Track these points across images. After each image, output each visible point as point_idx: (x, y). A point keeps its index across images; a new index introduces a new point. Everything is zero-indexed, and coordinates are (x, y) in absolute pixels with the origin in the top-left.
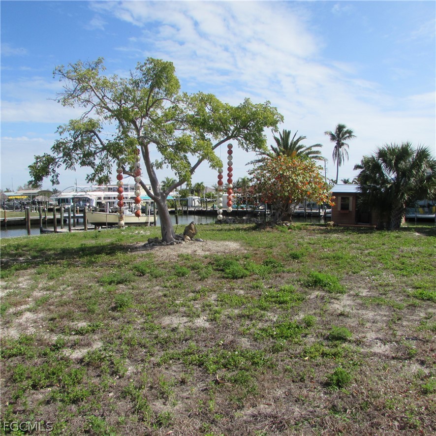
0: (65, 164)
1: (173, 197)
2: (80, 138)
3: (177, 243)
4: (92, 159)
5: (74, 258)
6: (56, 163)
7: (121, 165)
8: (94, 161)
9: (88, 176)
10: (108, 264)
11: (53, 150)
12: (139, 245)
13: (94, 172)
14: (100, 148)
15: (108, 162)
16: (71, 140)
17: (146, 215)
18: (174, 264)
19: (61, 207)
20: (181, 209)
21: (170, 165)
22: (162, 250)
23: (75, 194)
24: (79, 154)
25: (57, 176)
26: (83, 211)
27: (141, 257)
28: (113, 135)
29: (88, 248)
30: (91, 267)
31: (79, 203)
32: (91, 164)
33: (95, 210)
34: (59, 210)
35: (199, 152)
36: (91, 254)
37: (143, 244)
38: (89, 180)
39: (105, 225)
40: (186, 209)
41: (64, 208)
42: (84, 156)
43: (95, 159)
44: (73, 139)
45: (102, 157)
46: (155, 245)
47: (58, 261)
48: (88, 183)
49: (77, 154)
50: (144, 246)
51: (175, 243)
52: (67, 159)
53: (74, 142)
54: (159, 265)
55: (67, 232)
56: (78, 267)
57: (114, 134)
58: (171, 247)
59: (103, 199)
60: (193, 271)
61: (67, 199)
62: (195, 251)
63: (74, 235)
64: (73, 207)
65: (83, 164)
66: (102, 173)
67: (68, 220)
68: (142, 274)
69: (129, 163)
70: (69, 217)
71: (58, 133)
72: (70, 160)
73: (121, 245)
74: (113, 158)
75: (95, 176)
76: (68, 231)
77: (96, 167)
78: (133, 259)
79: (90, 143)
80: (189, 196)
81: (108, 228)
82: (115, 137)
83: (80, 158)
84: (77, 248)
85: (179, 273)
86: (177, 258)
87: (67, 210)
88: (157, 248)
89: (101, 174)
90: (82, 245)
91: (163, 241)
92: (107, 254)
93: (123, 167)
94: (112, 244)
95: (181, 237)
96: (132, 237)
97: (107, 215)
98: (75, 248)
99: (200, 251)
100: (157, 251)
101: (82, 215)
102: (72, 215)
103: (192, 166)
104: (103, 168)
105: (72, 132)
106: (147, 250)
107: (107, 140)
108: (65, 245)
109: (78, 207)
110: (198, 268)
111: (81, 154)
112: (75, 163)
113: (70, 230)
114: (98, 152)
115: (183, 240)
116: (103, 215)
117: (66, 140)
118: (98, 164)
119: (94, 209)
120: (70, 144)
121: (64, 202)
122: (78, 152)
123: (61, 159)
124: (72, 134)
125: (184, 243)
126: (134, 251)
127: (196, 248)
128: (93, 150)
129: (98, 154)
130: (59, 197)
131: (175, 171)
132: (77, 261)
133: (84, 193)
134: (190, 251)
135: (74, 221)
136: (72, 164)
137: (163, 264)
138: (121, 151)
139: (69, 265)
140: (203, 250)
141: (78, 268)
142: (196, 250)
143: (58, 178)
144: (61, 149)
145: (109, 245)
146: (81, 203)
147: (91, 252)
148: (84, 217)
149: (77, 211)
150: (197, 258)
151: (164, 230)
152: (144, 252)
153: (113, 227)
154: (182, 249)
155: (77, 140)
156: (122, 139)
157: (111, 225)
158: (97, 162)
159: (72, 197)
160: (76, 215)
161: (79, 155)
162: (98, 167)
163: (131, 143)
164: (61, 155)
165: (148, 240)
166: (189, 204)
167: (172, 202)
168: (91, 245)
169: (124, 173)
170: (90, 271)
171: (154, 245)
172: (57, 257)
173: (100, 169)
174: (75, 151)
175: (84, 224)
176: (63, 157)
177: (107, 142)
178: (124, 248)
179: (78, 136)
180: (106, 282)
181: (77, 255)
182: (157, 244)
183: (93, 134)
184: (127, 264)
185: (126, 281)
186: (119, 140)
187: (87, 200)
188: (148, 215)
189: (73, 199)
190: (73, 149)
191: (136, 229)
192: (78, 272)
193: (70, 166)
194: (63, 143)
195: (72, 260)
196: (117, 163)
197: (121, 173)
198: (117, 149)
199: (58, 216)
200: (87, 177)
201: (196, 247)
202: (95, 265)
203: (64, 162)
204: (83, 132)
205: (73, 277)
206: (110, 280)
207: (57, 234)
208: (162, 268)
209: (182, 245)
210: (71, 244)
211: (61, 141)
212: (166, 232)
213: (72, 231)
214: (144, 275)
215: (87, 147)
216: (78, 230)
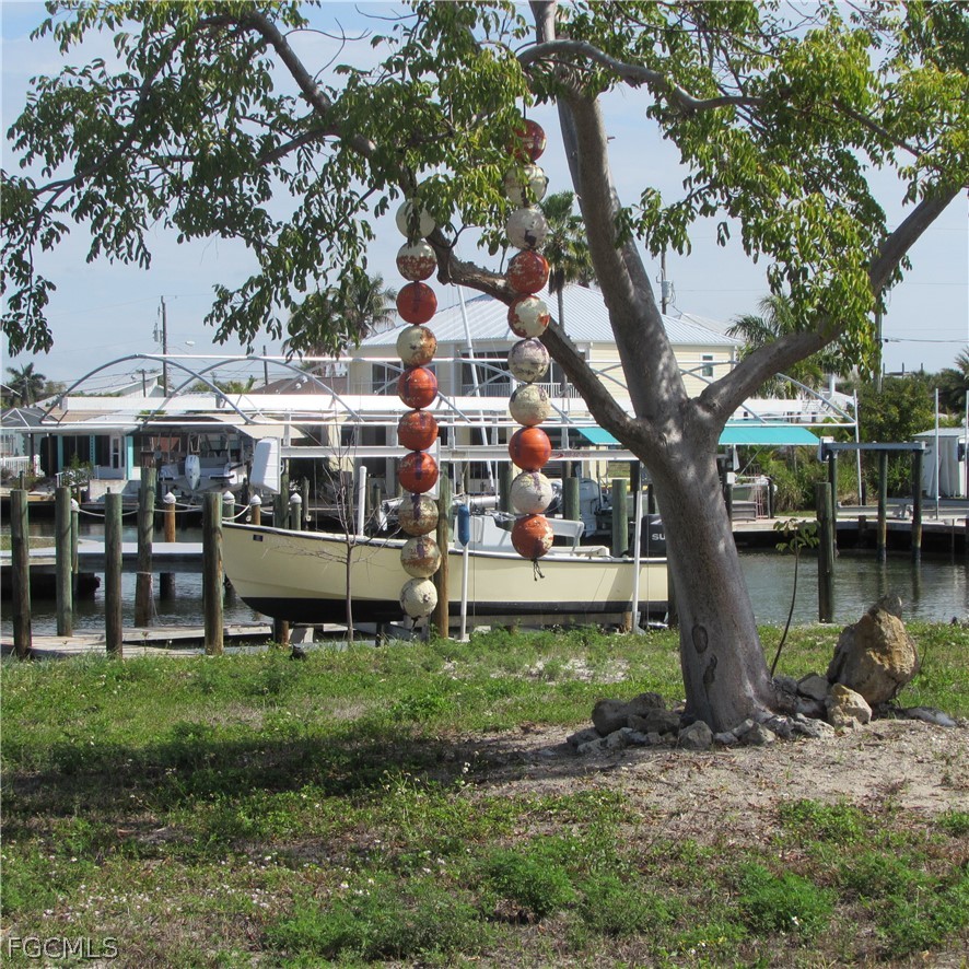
0: (88, 221)
1: (818, 432)
2: (177, 64)
3: (782, 735)
4: (248, 188)
5: (130, 808)
6: (38, 215)
7: (427, 225)
8: (263, 205)
9: (224, 296)
10: (330, 851)
11: (21, 143)
12: (540, 740)
13: (257, 270)
14: (302, 123)
15: (346, 206)
16: (125, 78)
17: (616, 552)
18: (744, 859)
19: (60, 493)
20: (871, 515)
21: (735, 225)
22: (678, 776)
23: (155, 404)
24: (172, 158)
25: (40, 298)
26: (196, 522)
27: (541, 815)
28: (376, 41)
29: (212, 748)
30: (231, 859)
31: (182, 470)
32: (244, 221)
33: (279, 514)
34: (46, 515)
35: (912, 141)
36: (234, 788)
37: (559, 735)
38: (229, 325)
39: (342, 620)
40: (910, 520)
41: (84, 497)
42: (201, 177)
43: (265, 193)
44: (136, 73)
45: (312, 178)
46: (641, 745)
47: (35, 821)
48: (221, 338)
49: (162, 162)
50: (571, 749)
51: (770, 736)
52: (103, 192)
53: (145, 90)
54: (643, 864)
55: (96, 657)
56: (153, 855)
57: (388, 32)
58: (742, 756)
59: (335, 438)
60: (853, 908)
61: (103, 440)
62: (893, 790)
63: (137, 672)
64: (139, 492)
65: (195, 221)
66: (310, 277)
67: (101, 576)
68: (531, 905)
69: (469, 219)
70: (108, 561)
71: (49, 34)
72: (118, 197)
73: (421, 741)
74: (376, 185)
75: (262, 300)
76: (103, 649)
77: (273, 239)
78: (486, 826)
79: (236, 91)
80: (931, 426)
81: (359, 635)
82: (386, 51)
83: (177, 185)
84: (149, 750)
85: (759, 909)
86: (769, 830)
87: (96, 516)
88: (649, 763)
89: (302, 288)
90: (182, 731)
91: (688, 719)
92: (332, 790)
93: (436, 240)
94: (367, 729)
95: (809, 698)
96: (505, 693)
97: (350, 546)
98: (139, 746)
99: (926, 790)
100: (647, 778)
101: (197, 548)
102: (129, 547)
103: (892, 224)
104: (316, 244)
105: (133, 28)
106: (581, 773)
107: (342, 69)
108: (82, 730)
109: (171, 497)
110: (890, 889)
111: (182, 159)
112: (149, 218)
113: (113, 641)
114: (287, 148)
115: (823, 714)
116: (328, 548)
117: (95, 74)
118: (288, 219)
119: (268, 511)
120: (117, 104)
121: (84, 459)
122: (164, 150)
123: (67, 194)
124: (132, 44)
125: (826, 732)
126: (499, 781)
127: (908, 770)
128: (254, 131)
129: (289, 162)
130: (49, 426)
131: (767, 260)
132: (149, 827)
133: (205, 403)
134: (857, 787)
135: (142, 585)
136: (130, 221)
137: (675, 858)
138: (425, 138)
139: (97, 845)
140: (946, 782)
141: (154, 864)
142: (904, 784)
143: (45, 310)
144: (69, 130)
145: (350, 739)
146: (194, 465)
147: (232, 772)
148: (205, 564)
149: (160, 522)
150: (898, 829)
151: (700, 651)
152: (561, 782)
153: (390, 632)
154: (807, 772)
155: (159, 78)
156: (430, 65)
157: (379, 616)
158: (282, 206)
159: (131, 424)
160: (159, 548)
161: (174, 169)
162: (282, 238)
163: (489, 92)
164: (67, 169)
165: (597, 713)
166: (931, 480)
167: (810, 471)
168: (237, 737)
169: (443, 279)
170: (221, 883)
171: (629, 743)
172: (28, 800)
173: (300, 249)
174: (146, 144)
175: (207, 608)
176: (76, 182)
177: (341, 83)
178: (440, 758)
179: (166, 54)
180: (311, 941)
181: (146, 787)
182: (653, 736)
183: (256, 36)
184: (451, 850)
185: (427, 943)
186: (416, 70)
187: (237, 448)
188: (631, 553)
189: (140, 437)
190: (133, 131)
191: (540, 646)
192: (147, 884)
193: (117, 236)
194: (76, 96)
195: (116, 815)
196: (402, 212)
197: (427, 275)
198: (399, 125)
199: (41, 552)
200: (219, 305)
201: (906, 762)
202: (251, 849)
203: (79, 214)
204: (201, 24)
205: (120, 911)
206: (334, 931)
207: (28, 665)
208: (668, 881)
209: (811, 749)
210: (114, 728)
211: (69, 81)
212: (714, 663)
213: (129, 653)
214: (541, 914)
215: (222, 118)
216: (161, 643)
